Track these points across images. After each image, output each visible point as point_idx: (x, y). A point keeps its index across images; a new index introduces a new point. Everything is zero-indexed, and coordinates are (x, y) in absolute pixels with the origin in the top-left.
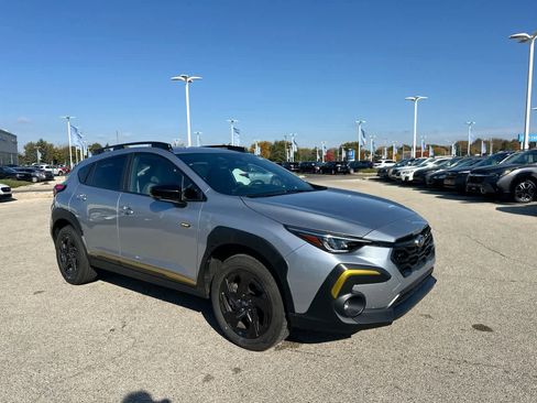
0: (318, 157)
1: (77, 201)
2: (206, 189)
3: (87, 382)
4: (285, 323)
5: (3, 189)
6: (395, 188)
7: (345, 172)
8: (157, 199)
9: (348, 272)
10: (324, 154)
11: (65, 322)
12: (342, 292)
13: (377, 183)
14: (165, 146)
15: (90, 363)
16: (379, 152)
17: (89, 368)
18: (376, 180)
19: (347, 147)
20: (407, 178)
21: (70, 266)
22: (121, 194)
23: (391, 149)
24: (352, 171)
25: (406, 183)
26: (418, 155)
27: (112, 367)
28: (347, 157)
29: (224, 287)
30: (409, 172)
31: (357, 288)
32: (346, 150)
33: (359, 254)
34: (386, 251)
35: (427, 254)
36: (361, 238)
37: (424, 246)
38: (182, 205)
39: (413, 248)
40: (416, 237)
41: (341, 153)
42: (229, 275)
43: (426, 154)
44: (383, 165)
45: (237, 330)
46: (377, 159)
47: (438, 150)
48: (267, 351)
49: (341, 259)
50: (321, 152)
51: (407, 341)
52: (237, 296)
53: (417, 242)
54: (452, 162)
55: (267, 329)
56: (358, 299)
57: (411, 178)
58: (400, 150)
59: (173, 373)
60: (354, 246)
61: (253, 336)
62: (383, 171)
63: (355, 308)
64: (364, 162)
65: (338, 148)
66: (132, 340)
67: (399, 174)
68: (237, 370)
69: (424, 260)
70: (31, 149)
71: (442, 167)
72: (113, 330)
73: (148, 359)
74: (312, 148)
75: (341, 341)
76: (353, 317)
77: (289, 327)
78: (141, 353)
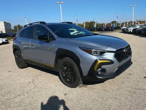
0: (104, 26)
1: (19, 42)
2: (56, 36)
3: (17, 100)
4: (81, 79)
5: (6, 40)
6: (127, 35)
7: (112, 30)
8: (40, 40)
9: (99, 62)
10: (106, 25)
11: (15, 81)
12: (98, 68)
13: (122, 33)
14: (44, 23)
15: (20, 93)
16: (123, 24)
17: (19, 95)
18: (121, 32)
19: (113, 22)
20: (130, 31)
21: (19, 63)
22: (31, 39)
23: (126, 23)
24: (114, 30)
25: (130, 33)
26: (134, 24)
27: (26, 95)
28: (113, 26)
29: (62, 68)
30: (131, 29)
31: (103, 67)
32: (113, 23)
33: (104, 55)
34: (113, 54)
35: (128, 55)
36: (104, 50)
37: (127, 52)
38: (48, 42)
39: (123, 53)
40: (124, 49)
41: (111, 25)
42: (63, 64)
43: (137, 24)
44: (124, 27)
45: (67, 81)
46: (122, 26)
47: (141, 22)
48: (76, 88)
49: (97, 57)
50: (105, 24)
51: (122, 83)
52: (66, 71)
53: (124, 51)
54: (144, 25)
55: (75, 81)
56: (104, 70)
57: (132, 31)
58: (129, 23)
59: (45, 96)
60: (102, 53)
61: (71, 83)
62: (123, 29)
63: (103, 73)
64: (118, 27)
65: (110, 23)
66: (35, 86)
67: (128, 30)
68: (65, 94)
69: (127, 57)
70: (15, 27)
71: (141, 27)
72: (29, 83)
73: (38, 91)
74: (102, 23)
75: (101, 84)
76: (102, 76)
77: (82, 80)
78: (37, 89)
